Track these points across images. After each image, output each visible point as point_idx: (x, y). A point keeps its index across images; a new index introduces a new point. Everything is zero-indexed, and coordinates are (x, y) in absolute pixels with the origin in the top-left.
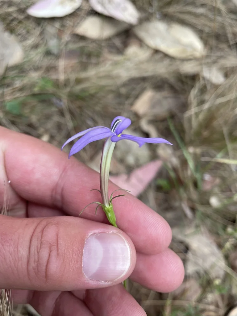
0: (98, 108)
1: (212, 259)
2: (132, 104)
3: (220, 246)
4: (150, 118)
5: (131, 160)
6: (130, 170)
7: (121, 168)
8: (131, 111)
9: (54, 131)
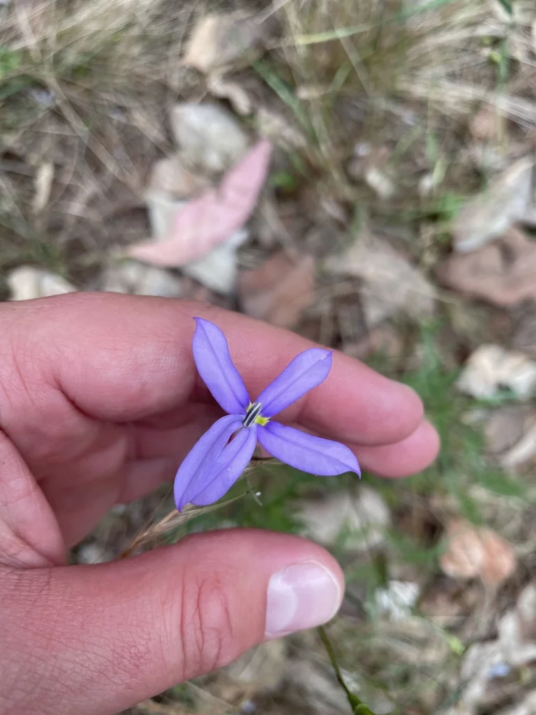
0: (120, 81)
1: (405, 287)
2: (181, 55)
3: (416, 261)
4: (224, 70)
5: (213, 160)
6: (217, 178)
7: (201, 181)
8: (184, 67)
9: (58, 155)
